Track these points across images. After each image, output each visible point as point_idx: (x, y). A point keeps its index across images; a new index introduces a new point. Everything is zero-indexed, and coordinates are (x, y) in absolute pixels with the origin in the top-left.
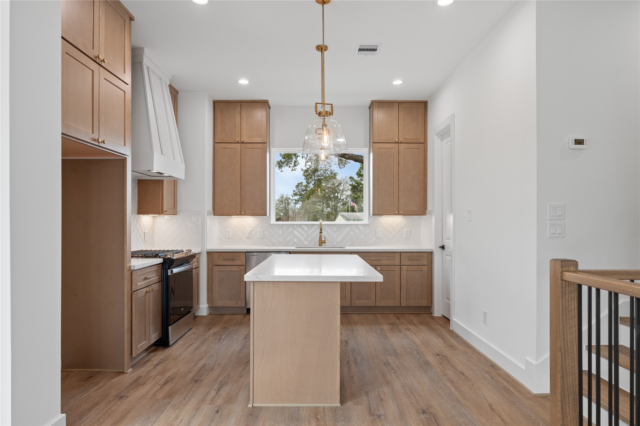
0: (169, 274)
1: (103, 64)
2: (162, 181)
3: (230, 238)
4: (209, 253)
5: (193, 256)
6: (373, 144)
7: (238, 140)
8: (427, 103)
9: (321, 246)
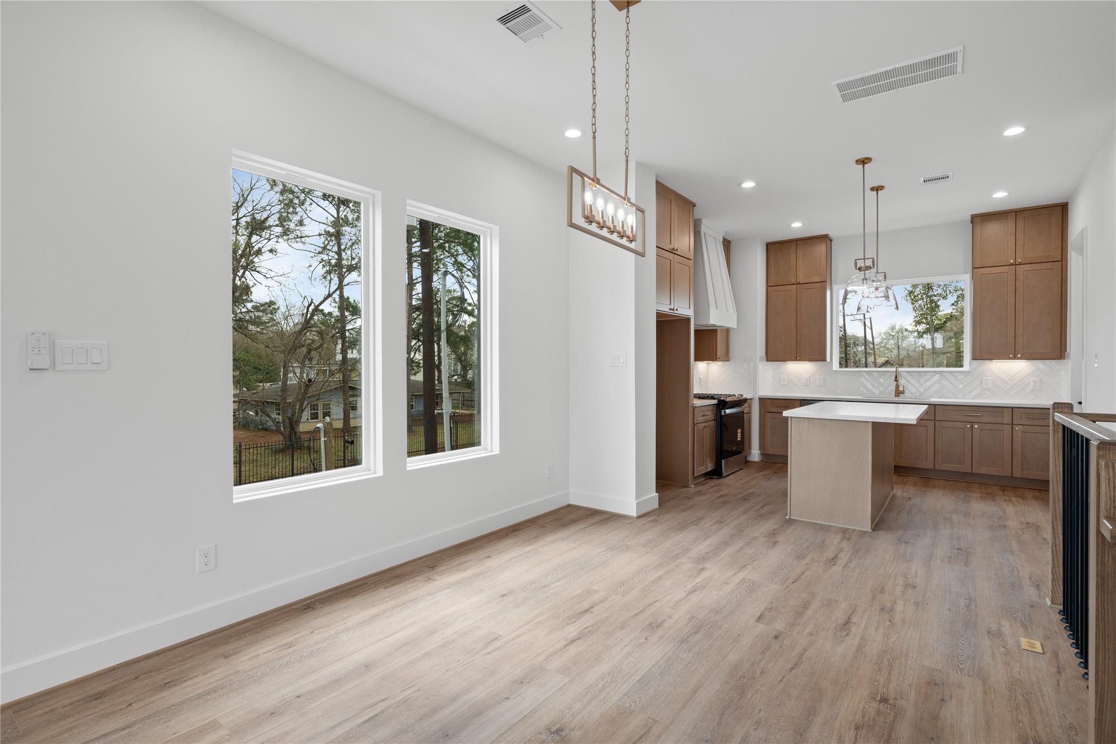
0: (723, 414)
1: (676, 252)
2: (716, 330)
3: (785, 385)
4: (762, 400)
5: (745, 400)
6: (974, 269)
7: (793, 281)
8: (1067, 205)
9: (898, 396)
